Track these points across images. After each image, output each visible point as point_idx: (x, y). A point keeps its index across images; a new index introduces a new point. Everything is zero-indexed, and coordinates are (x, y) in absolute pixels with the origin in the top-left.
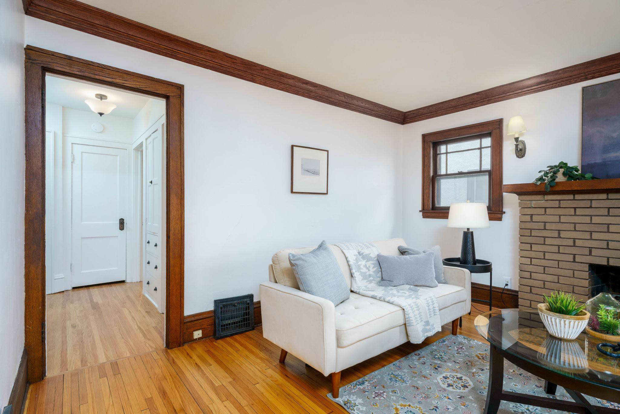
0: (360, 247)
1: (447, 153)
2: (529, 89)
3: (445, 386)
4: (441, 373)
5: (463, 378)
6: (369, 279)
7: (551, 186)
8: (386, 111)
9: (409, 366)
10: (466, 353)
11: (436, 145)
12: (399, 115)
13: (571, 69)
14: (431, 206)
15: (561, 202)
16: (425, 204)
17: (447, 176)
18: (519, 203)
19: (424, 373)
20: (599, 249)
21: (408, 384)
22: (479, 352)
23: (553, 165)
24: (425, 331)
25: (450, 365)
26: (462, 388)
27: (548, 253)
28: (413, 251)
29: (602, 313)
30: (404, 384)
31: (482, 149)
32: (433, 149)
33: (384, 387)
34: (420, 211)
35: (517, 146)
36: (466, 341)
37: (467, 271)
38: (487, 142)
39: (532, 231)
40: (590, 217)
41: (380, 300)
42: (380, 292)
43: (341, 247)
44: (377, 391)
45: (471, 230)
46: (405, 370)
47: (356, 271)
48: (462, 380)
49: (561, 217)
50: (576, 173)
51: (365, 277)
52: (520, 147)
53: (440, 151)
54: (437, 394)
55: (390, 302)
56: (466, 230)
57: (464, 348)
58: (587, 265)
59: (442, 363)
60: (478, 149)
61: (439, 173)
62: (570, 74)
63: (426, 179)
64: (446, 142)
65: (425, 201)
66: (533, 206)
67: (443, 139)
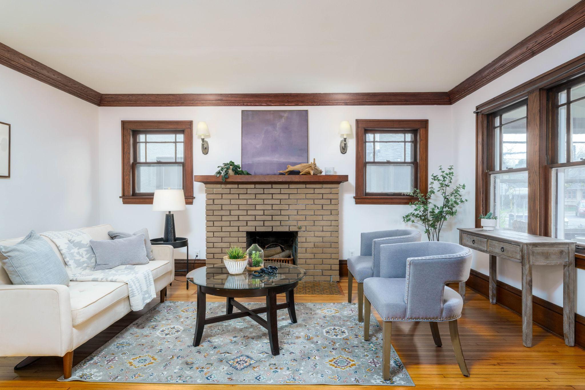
0: (70, 235)
1: (146, 142)
2: (211, 102)
3: (164, 336)
4: (159, 330)
5: (176, 327)
6: (83, 266)
7: (226, 178)
8: (82, 88)
9: (131, 333)
10: (174, 312)
11: (136, 133)
12: (96, 95)
13: (235, 96)
14: (131, 193)
15: (231, 189)
16: (125, 190)
17: (146, 164)
18: (206, 190)
19: (145, 334)
20: (251, 221)
21: (134, 345)
22: (183, 308)
23: (226, 162)
24: (144, 299)
25: (164, 322)
26: (176, 333)
27: (225, 227)
28: (125, 235)
29: (253, 256)
30: (131, 346)
31: (177, 143)
32: (133, 137)
33: (113, 354)
34: (120, 197)
35: (203, 145)
36: (172, 304)
37: (171, 247)
38: (181, 137)
39: (214, 211)
40: (246, 200)
41: (102, 281)
42: (99, 274)
43: (49, 237)
44: (108, 359)
45: (172, 213)
46: (128, 338)
47: (70, 259)
48: (175, 328)
49: (231, 200)
50: (239, 170)
51: (79, 264)
52: (205, 146)
53: (140, 140)
54: (159, 342)
55: (114, 280)
56: (168, 213)
57: (172, 309)
58: (245, 233)
59: (157, 323)
60: (173, 142)
61: (138, 161)
62: (235, 99)
63: (126, 166)
64: (146, 132)
65: (125, 187)
66: (214, 192)
67: (143, 129)
